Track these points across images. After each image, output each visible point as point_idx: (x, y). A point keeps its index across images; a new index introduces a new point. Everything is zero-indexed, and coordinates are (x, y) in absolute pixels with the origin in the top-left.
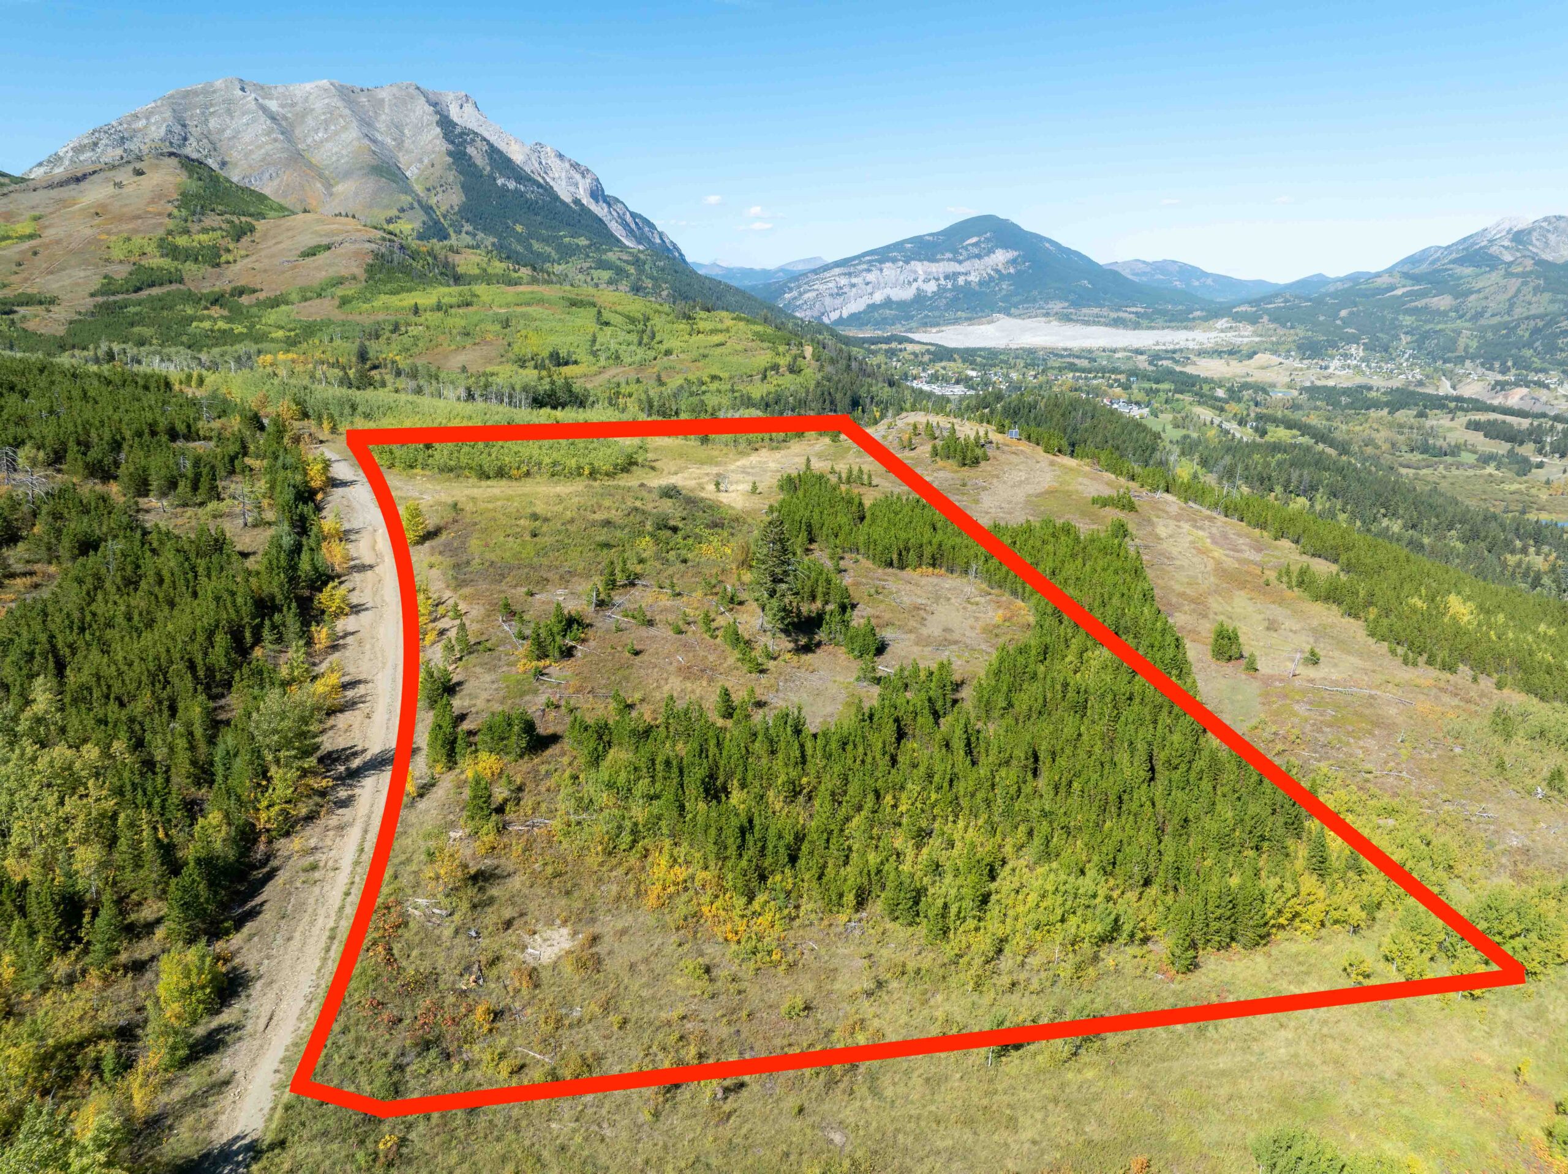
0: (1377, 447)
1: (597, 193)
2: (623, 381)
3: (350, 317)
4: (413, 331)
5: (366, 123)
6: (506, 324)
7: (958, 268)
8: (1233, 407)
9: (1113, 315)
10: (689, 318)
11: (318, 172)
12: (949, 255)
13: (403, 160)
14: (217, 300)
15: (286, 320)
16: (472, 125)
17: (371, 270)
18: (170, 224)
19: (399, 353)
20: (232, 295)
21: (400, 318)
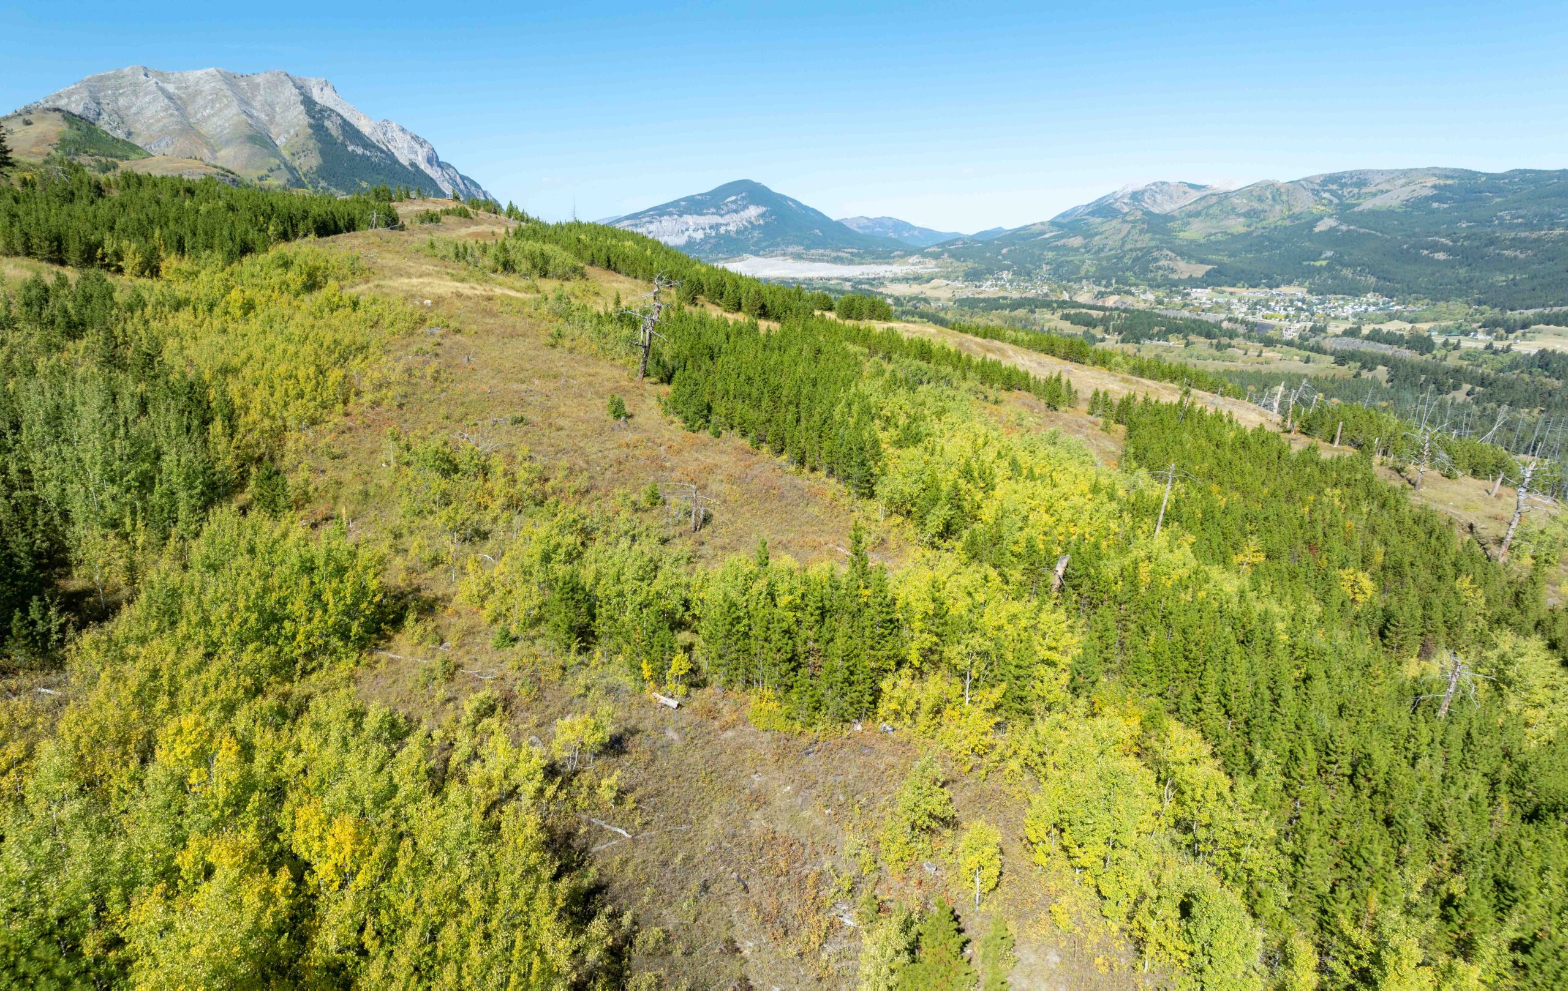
1: (432, 160)
5: (244, 102)
7: (720, 220)
9: (834, 254)
11: (204, 140)
12: (713, 210)
13: (274, 131)
16: (331, 104)
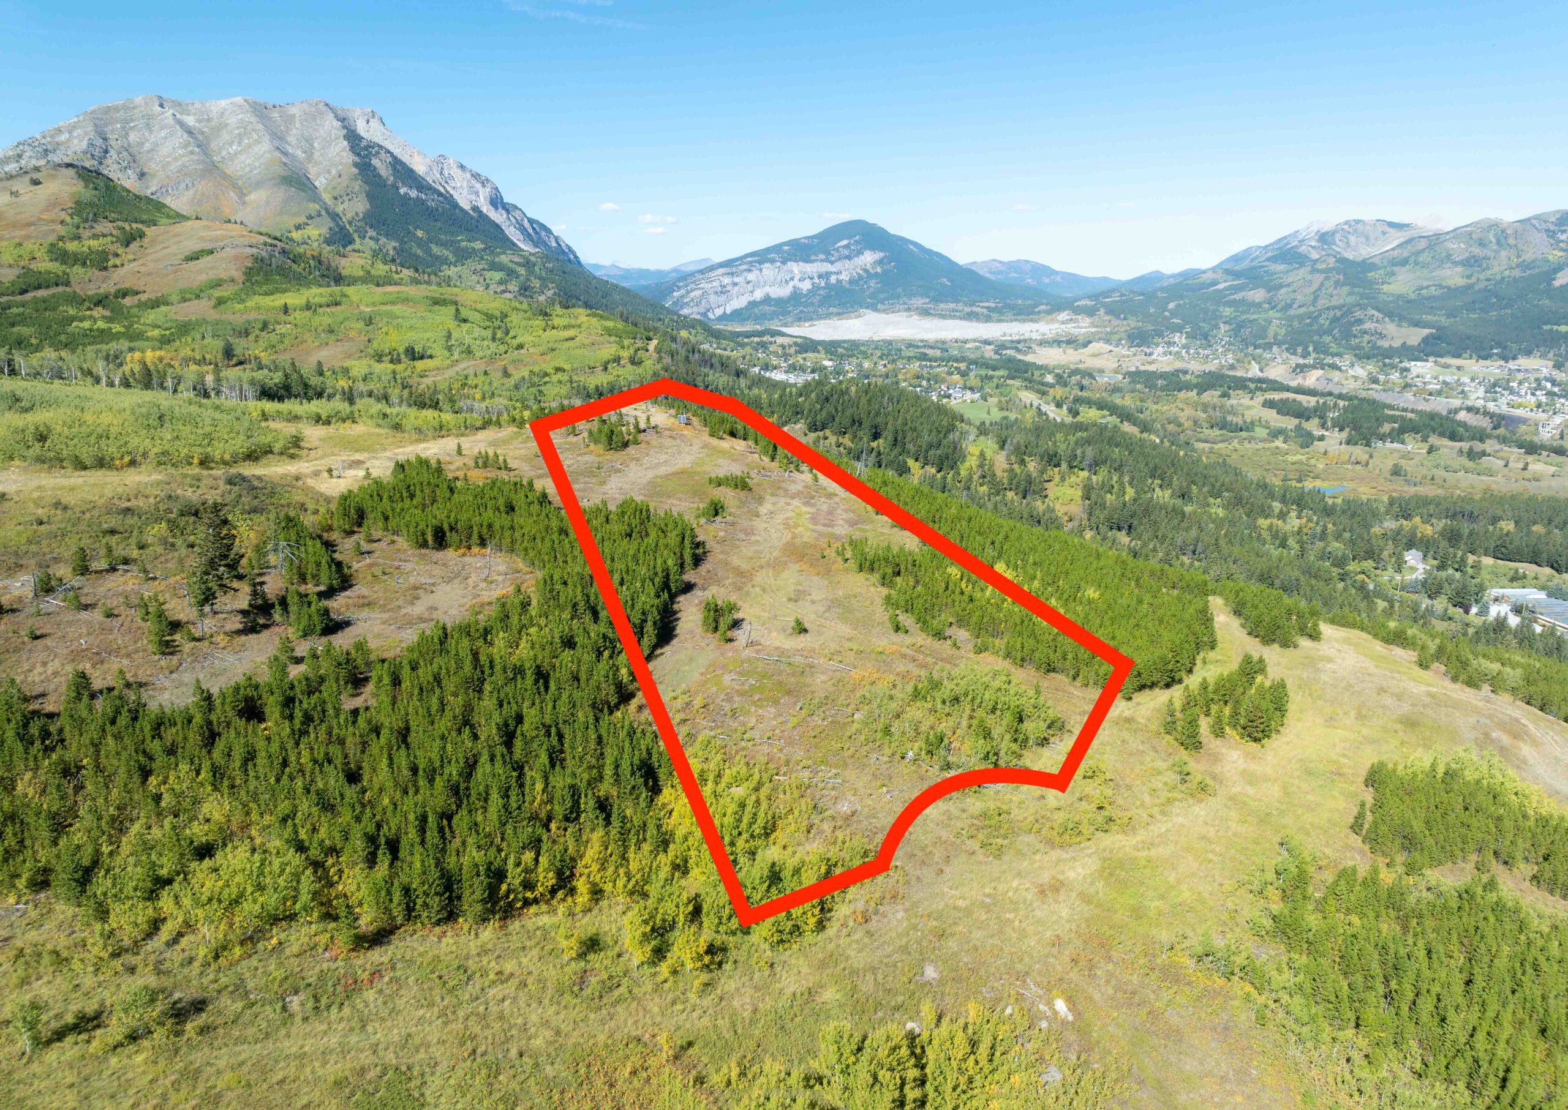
0: (1180, 425)
1: (496, 201)
2: (471, 372)
3: (224, 317)
4: (281, 329)
5: (278, 137)
6: (369, 322)
7: (830, 268)
8: (1059, 392)
9: (967, 309)
10: (546, 314)
11: (232, 183)
12: (822, 256)
13: (312, 171)
14: (100, 302)
15: (163, 319)
16: (378, 138)
17: (249, 273)
18: (62, 230)
19: (266, 350)
20: (116, 297)
21: (270, 317)
